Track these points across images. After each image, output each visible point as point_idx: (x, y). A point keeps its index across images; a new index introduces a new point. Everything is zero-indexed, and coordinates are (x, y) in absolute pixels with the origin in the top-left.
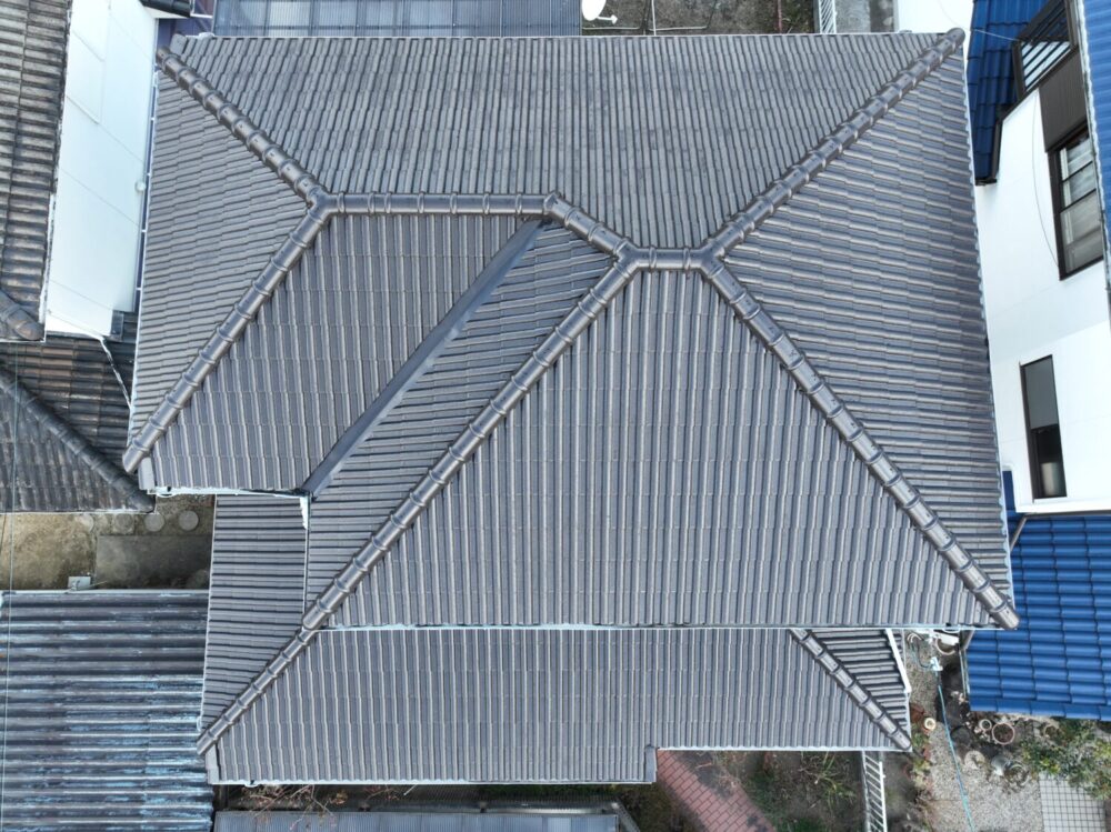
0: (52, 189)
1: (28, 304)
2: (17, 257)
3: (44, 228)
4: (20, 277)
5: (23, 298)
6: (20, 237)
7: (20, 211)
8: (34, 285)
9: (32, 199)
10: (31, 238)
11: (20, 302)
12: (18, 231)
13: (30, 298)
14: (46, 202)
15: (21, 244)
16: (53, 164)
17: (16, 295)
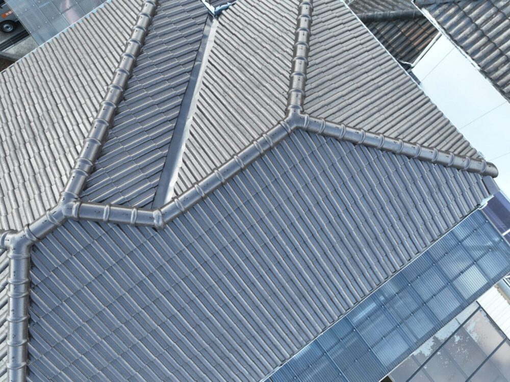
0: (483, 71)
1: (435, 9)
2: (462, 23)
3: (465, 48)
4: (452, 16)
5: (441, 9)
6: (471, 34)
7: (485, 45)
8: (441, 19)
9: (485, 55)
10: (466, 38)
11: (439, 5)
12: (475, 35)
13: (437, 12)
14: (477, 61)
15: (467, 31)
16: (495, 82)
17: (444, 7)
